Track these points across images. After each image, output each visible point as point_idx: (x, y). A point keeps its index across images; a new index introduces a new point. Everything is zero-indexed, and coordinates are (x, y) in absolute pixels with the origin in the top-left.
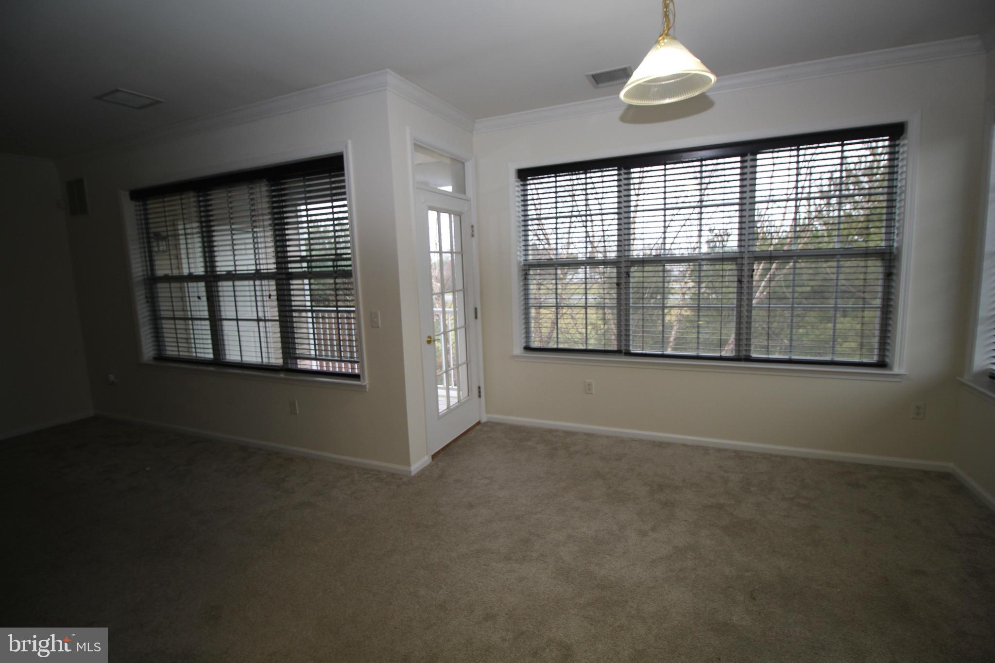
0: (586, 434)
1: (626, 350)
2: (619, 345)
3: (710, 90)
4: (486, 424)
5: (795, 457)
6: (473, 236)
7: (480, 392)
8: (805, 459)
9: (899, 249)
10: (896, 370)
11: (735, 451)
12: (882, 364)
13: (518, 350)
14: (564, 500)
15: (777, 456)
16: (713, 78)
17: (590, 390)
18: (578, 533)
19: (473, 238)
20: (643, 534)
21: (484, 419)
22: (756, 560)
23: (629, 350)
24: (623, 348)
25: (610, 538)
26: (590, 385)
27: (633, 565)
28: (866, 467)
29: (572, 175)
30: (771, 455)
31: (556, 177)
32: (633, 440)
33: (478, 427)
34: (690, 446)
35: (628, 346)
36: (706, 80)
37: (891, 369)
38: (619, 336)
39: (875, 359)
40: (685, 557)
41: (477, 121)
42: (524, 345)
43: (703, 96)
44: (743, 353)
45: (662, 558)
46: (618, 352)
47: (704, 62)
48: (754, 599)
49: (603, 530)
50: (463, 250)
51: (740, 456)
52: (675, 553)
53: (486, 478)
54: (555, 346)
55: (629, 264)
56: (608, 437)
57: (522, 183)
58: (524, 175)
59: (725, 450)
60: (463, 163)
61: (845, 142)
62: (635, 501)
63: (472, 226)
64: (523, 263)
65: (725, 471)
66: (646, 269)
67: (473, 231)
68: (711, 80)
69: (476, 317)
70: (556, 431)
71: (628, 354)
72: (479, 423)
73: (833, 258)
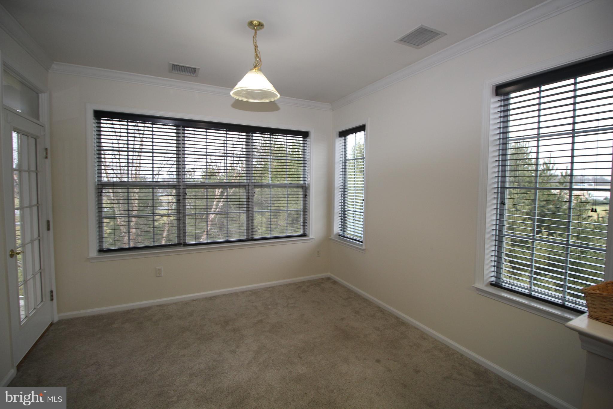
0: (157, 306)
1: (184, 243)
2: (179, 240)
3: (277, 100)
4: (60, 322)
5: (277, 286)
6: (46, 158)
7: (52, 296)
8: (281, 286)
9: (309, 185)
10: (311, 237)
11: (251, 291)
12: (304, 235)
13: (93, 253)
14: (171, 354)
15: (269, 288)
16: (279, 96)
17: (159, 274)
18: (195, 370)
19: (46, 160)
20: (234, 352)
21: (56, 319)
22: (291, 340)
23: (186, 243)
24: (182, 242)
25: (217, 364)
26: (159, 270)
27: (239, 372)
28: (303, 283)
29: (137, 123)
30: (267, 288)
31: (127, 122)
32: (193, 301)
33: (52, 328)
34: (227, 294)
35: (185, 239)
36: (275, 95)
37: (309, 237)
38: (179, 234)
39: (301, 233)
40: (262, 354)
41: (55, 62)
42: (98, 248)
43: (273, 103)
44: (251, 237)
45: (251, 360)
46: (179, 244)
47: (274, 86)
48: (301, 358)
49: (210, 361)
50: (38, 169)
51: (254, 292)
52: (256, 354)
53: (91, 365)
54: (127, 246)
55: (185, 187)
56: (175, 303)
57: (97, 121)
58: (99, 115)
59: (246, 291)
60: (38, 94)
61: (288, 135)
62: (217, 336)
63: (46, 149)
64: (97, 184)
65: (253, 303)
66: (209, 190)
67: (47, 154)
68: (277, 96)
69: (49, 229)
70: (133, 310)
71: (186, 245)
72: (52, 324)
73: (285, 188)
